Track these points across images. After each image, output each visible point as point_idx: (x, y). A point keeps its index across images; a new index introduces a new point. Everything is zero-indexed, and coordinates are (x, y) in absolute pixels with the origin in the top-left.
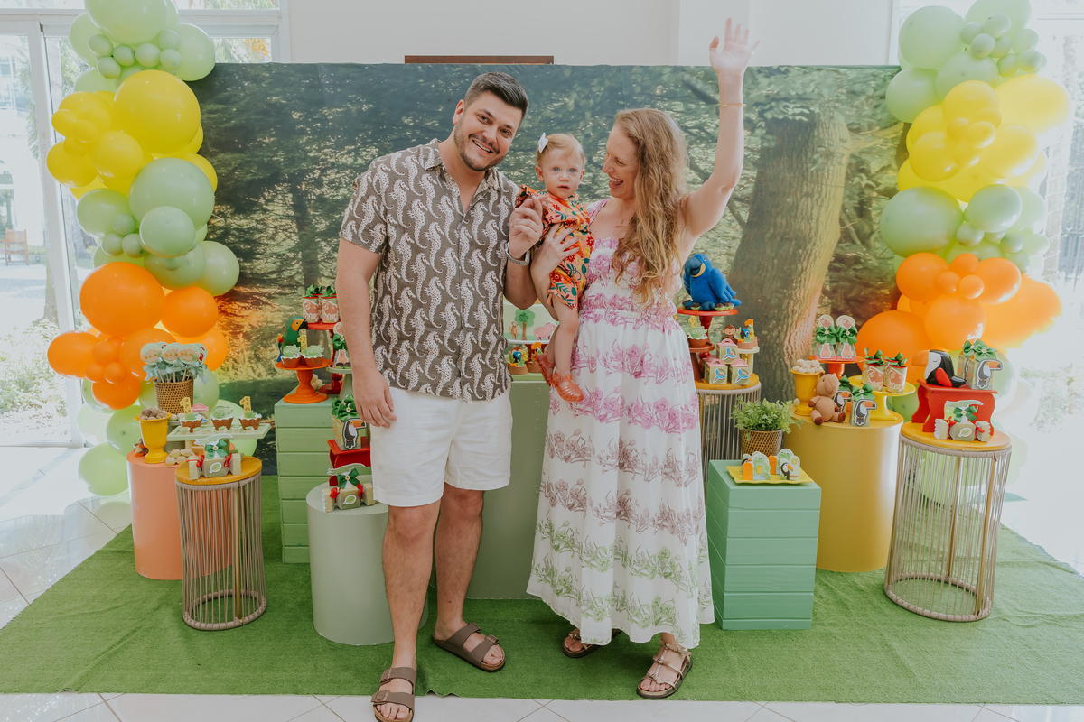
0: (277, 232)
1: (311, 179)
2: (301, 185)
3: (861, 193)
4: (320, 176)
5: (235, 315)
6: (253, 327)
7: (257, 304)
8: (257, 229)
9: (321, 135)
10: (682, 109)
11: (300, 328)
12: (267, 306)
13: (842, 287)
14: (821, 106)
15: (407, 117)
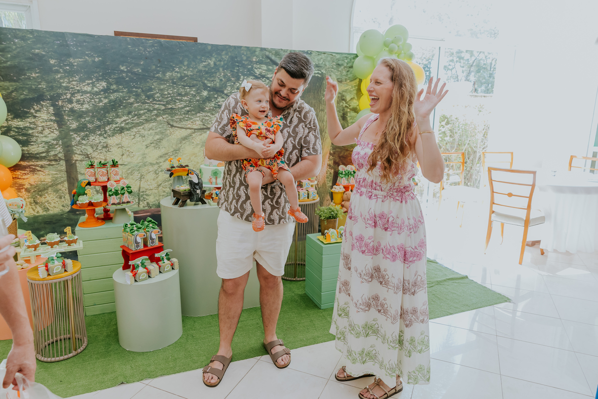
0: (44, 129)
1: (64, 99)
2: (58, 102)
3: (343, 110)
4: (70, 97)
5: (18, 178)
6: (31, 185)
7: (34, 171)
8: (30, 128)
9: (70, 74)
10: (266, 69)
11: (86, 185)
12: (40, 172)
13: (337, 151)
14: (326, 70)
15: (123, 66)
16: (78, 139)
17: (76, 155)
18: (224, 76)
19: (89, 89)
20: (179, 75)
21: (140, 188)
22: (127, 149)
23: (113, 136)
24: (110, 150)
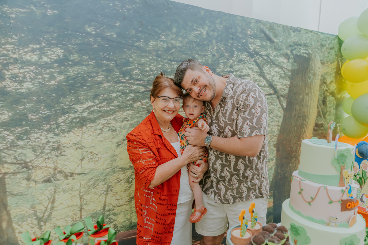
3: (324, 94)
10: (260, 45)
14: (312, 50)
15: (90, 26)
16: (11, 138)
17: (5, 165)
18: (217, 51)
19: (35, 58)
20: (165, 46)
21: (105, 205)
22: (90, 150)
23: (69, 131)
24: (63, 153)
